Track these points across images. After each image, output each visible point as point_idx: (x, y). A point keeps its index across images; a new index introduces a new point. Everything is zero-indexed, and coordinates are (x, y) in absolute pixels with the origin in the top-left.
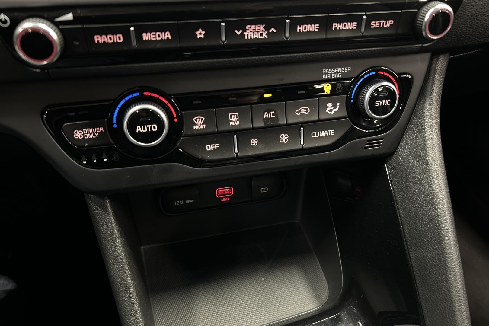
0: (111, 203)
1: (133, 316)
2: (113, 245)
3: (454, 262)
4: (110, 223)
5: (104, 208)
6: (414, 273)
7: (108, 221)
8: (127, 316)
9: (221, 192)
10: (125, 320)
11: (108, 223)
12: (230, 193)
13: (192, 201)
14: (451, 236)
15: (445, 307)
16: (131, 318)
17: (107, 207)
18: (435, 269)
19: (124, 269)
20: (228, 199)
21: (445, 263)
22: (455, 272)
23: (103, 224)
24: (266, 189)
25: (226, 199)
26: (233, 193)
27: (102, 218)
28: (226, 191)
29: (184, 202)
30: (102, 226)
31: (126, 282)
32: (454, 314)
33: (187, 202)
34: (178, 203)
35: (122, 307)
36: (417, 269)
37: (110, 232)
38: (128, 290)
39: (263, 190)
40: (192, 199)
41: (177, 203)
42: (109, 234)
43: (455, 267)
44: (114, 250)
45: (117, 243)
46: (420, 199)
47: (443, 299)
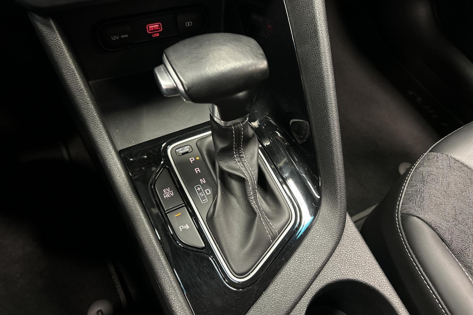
0: (55, 23)
1: (90, 113)
2: (63, 58)
3: (325, 49)
4: (57, 39)
5: (50, 26)
6: (300, 64)
7: (56, 38)
8: (86, 114)
9: (151, 28)
10: (85, 117)
11: (55, 40)
12: (160, 29)
13: (127, 36)
14: (323, 29)
15: (318, 82)
16: (89, 115)
17: (52, 26)
18: (313, 56)
19: (76, 77)
20: (158, 35)
21: (319, 50)
22: (325, 56)
23: (52, 40)
24: (190, 23)
25: (156, 34)
26: (162, 29)
27: (49, 35)
28: (156, 27)
29: (120, 37)
30: (51, 43)
31: (80, 87)
32: (324, 85)
33: (123, 36)
34: (115, 38)
35: (80, 107)
36: (302, 61)
37: (59, 47)
38: (83, 94)
39: (187, 24)
40: (127, 34)
41: (113, 38)
42: (58, 49)
43: (325, 52)
44: (65, 62)
45: (67, 56)
46: (304, 6)
47: (317, 77)
